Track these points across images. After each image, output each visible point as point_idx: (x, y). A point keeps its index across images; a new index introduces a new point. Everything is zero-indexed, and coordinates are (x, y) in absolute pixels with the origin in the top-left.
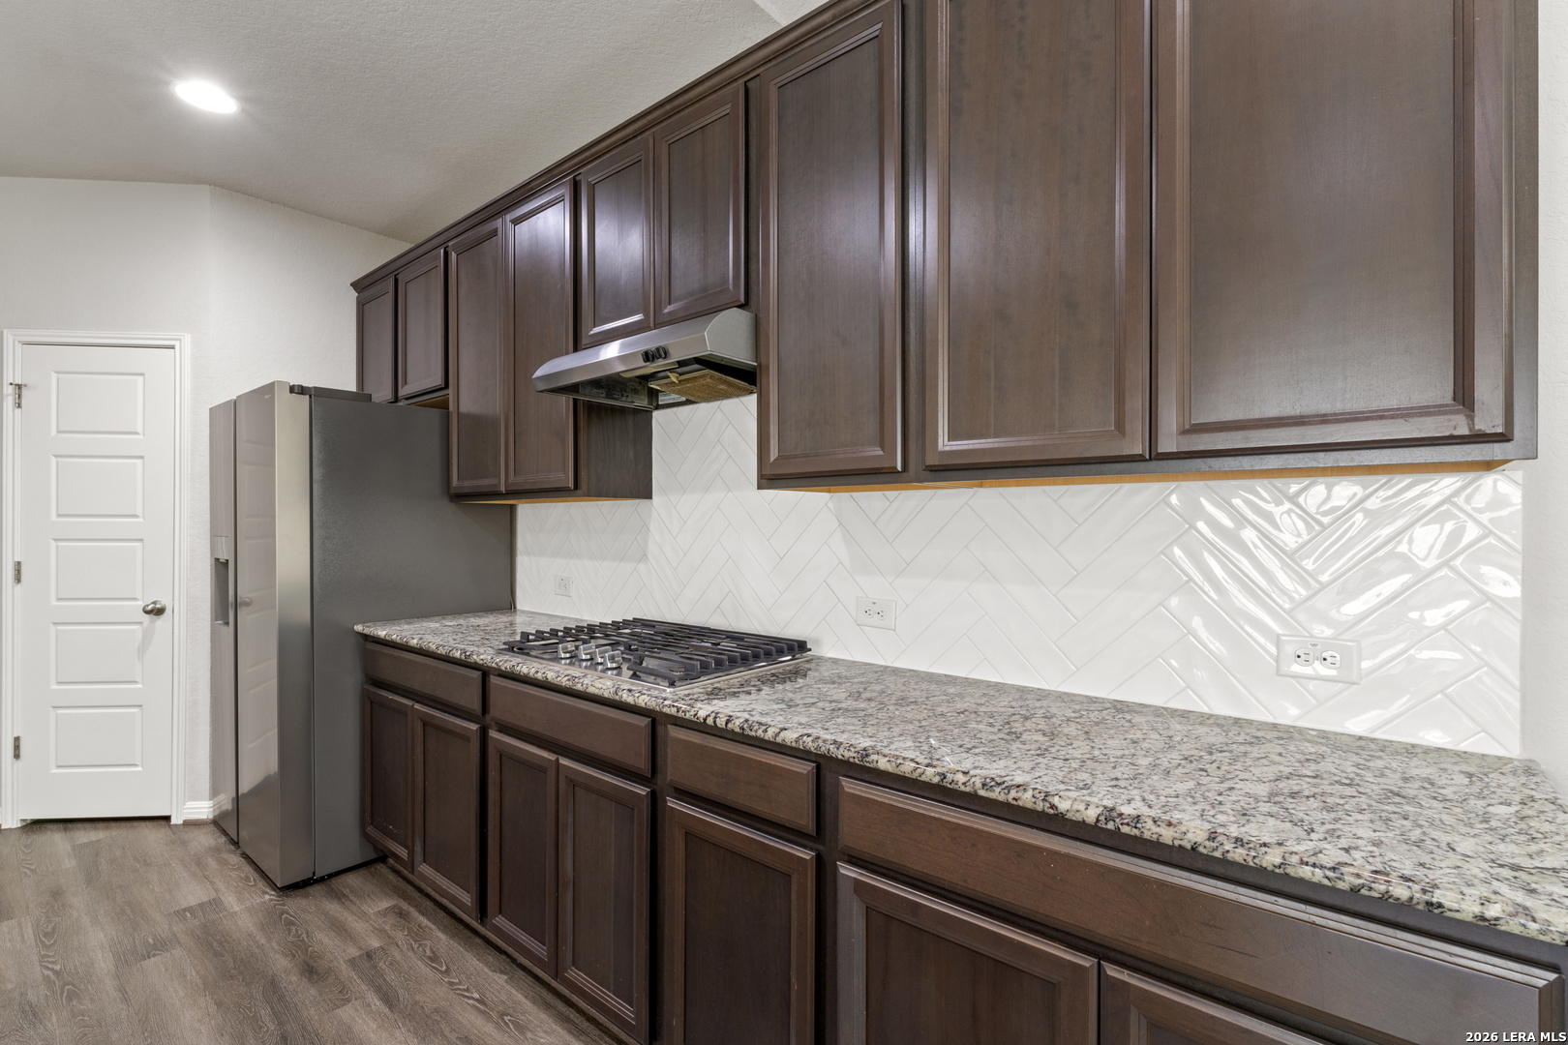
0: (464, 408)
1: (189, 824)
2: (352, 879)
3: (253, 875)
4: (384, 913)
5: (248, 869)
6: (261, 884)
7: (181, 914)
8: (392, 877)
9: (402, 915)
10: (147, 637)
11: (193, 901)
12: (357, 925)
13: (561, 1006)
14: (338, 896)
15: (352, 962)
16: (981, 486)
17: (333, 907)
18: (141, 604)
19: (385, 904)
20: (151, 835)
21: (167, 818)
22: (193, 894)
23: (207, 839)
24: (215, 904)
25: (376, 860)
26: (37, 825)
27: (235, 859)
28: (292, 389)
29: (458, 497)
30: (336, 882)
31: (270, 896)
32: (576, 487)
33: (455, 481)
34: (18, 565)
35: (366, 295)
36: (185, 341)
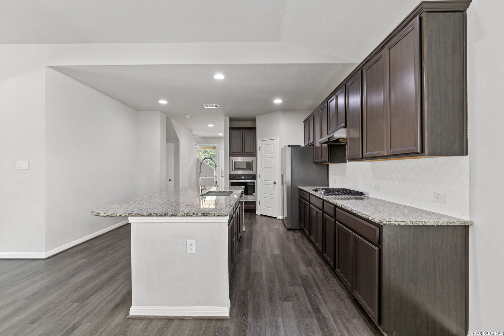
0: (316, 146)
1: (279, 219)
2: (297, 231)
3: (285, 227)
4: (300, 236)
5: (284, 226)
6: (285, 228)
7: (275, 229)
8: (303, 232)
9: (302, 236)
10: (274, 187)
11: (277, 228)
12: (295, 235)
13: (318, 252)
14: (295, 232)
15: (293, 239)
16: (390, 160)
17: (293, 233)
18: (273, 182)
19: (300, 235)
20: (274, 220)
21: (276, 218)
22: (277, 227)
23: (281, 222)
24: (279, 229)
25: (301, 230)
26: (262, 215)
27: (283, 225)
28: (288, 146)
29: (316, 163)
30: (295, 231)
31: (286, 230)
32: (328, 161)
33: (315, 160)
34: (260, 175)
35: (305, 123)
36: (278, 138)
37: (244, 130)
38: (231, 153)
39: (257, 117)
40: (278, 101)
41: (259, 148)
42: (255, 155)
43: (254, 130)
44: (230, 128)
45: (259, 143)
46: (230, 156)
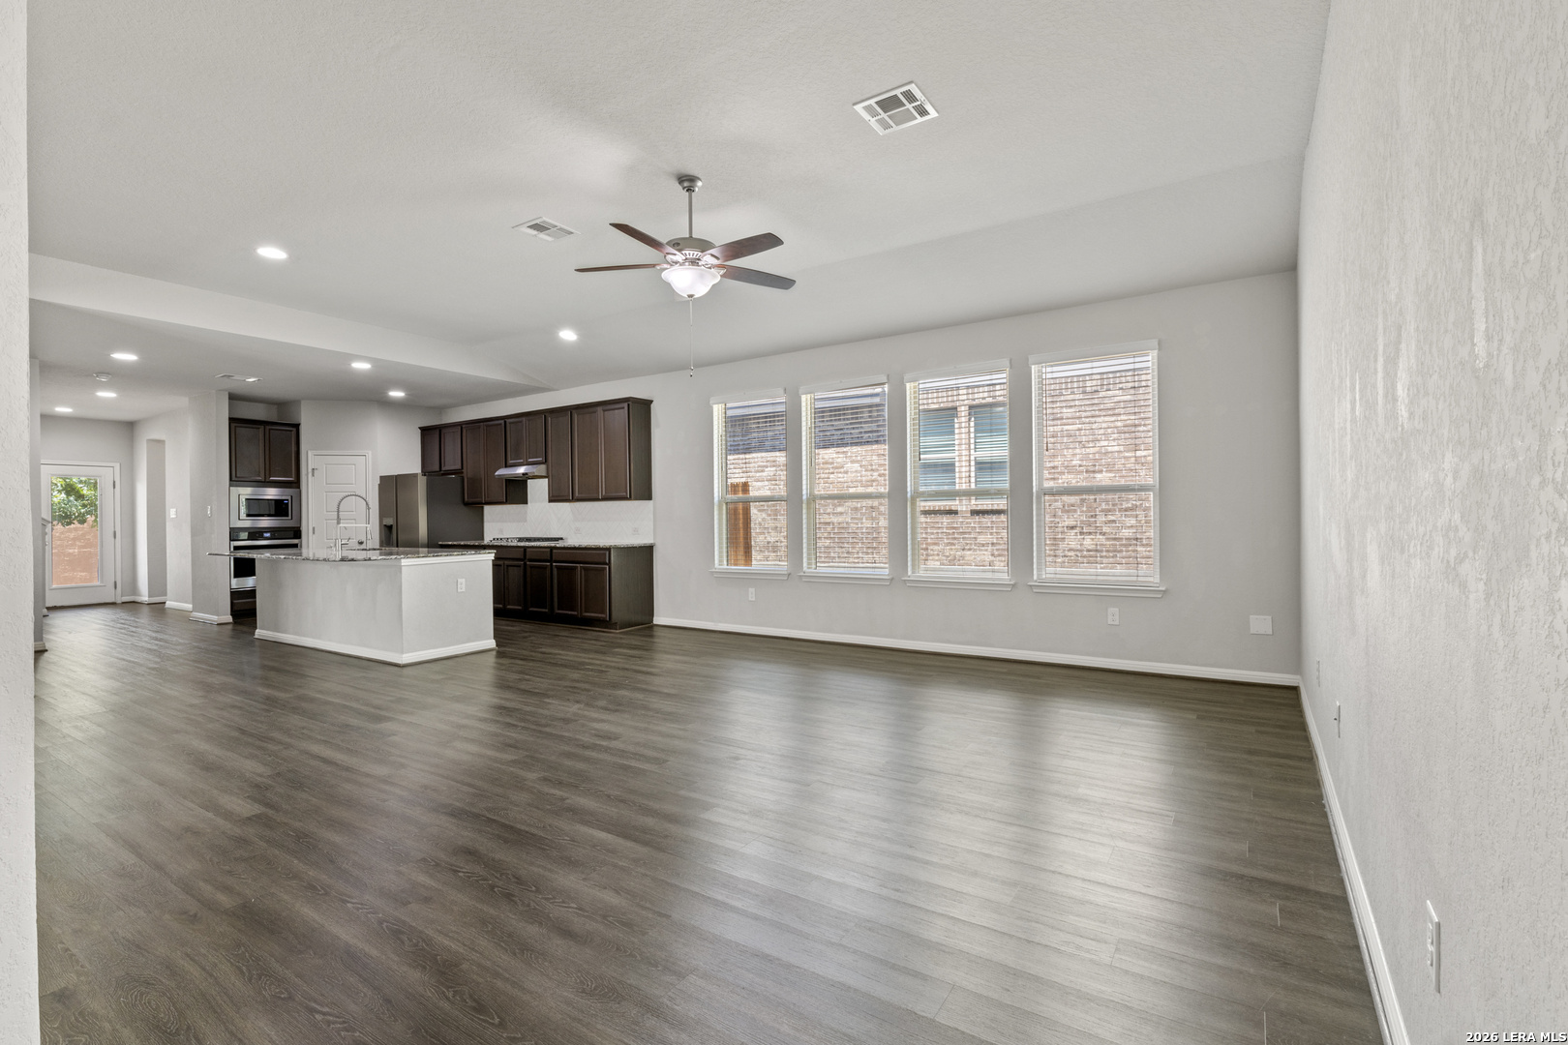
0: (470, 476)
29: (468, 504)
32: (506, 502)
33: (466, 499)
34: (314, 528)
35: (426, 432)
36: (370, 454)
37: (268, 427)
38: (234, 478)
39: (303, 402)
40: (397, 394)
41: (310, 470)
42: (296, 484)
43: (294, 429)
44: (231, 420)
45: (311, 459)
46: (230, 486)
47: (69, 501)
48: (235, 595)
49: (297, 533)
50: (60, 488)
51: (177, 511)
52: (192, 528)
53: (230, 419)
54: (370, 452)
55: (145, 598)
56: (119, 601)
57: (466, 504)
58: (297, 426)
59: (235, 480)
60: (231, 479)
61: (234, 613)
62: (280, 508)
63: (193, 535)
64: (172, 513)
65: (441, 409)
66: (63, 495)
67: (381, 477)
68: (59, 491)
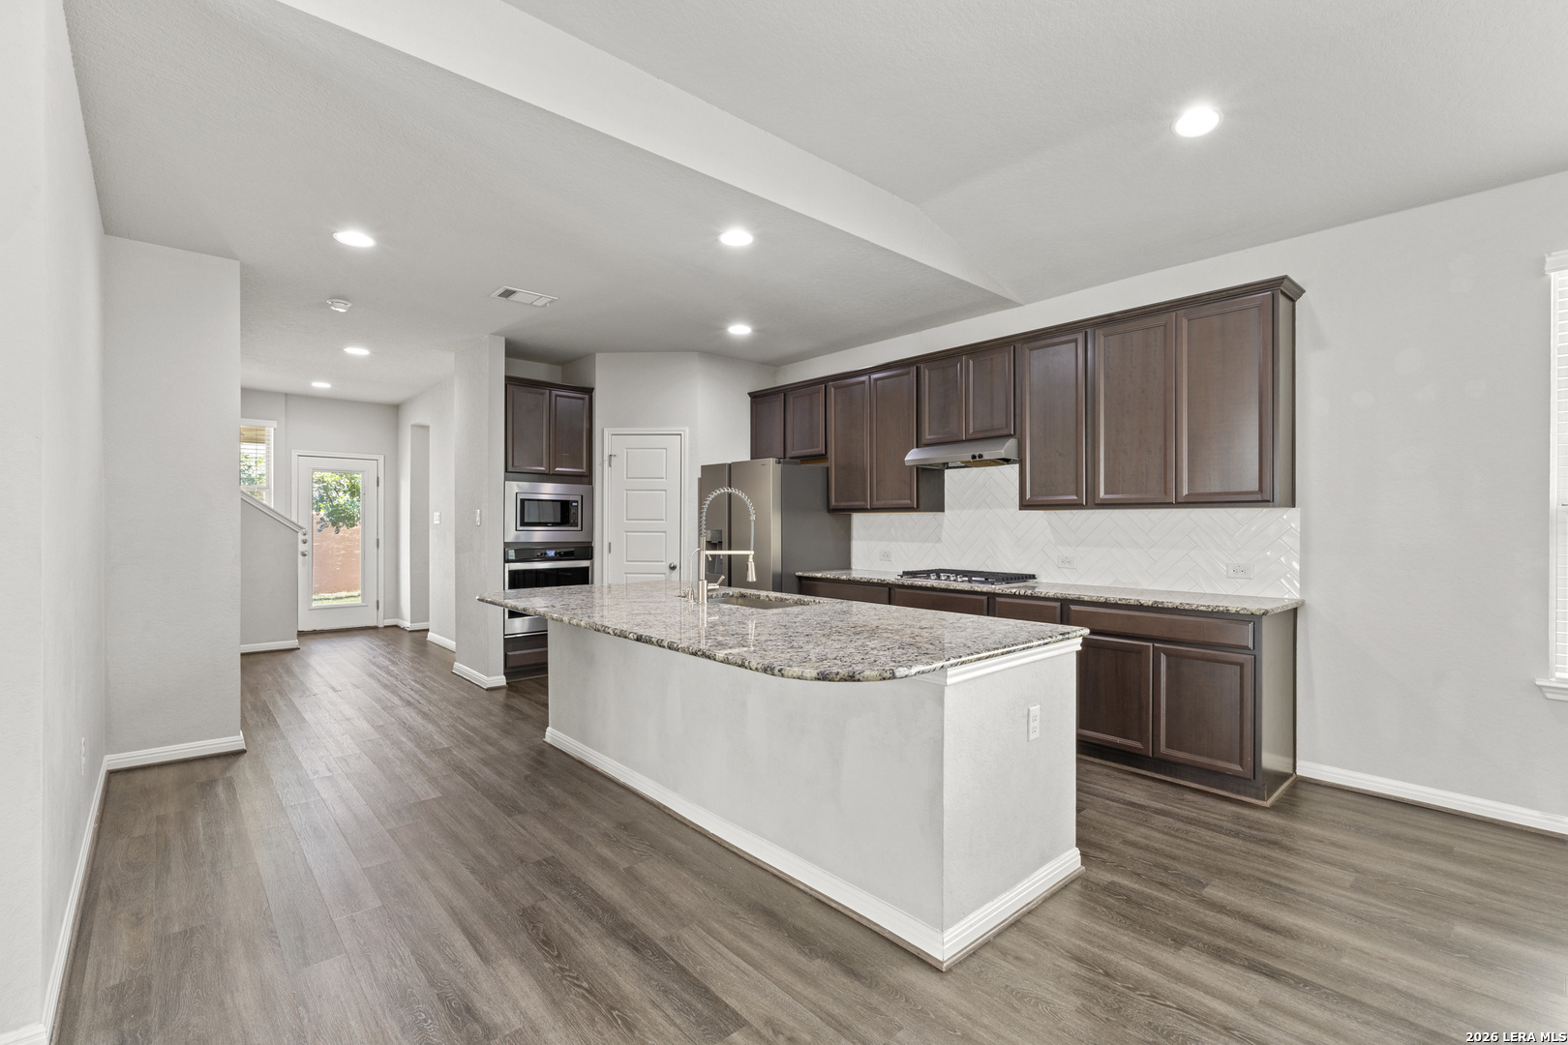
18: (665, 564)
32: (918, 507)
33: (833, 502)
34: (610, 544)
35: (759, 399)
36: (686, 432)
37: (554, 393)
38: (510, 469)
39: (599, 357)
40: (740, 330)
41: (606, 458)
42: (586, 478)
43: (587, 397)
44: (510, 381)
45: (608, 440)
46: (506, 479)
47: (353, 502)
48: (511, 643)
49: (586, 551)
50: (346, 489)
51: (441, 515)
52: (457, 541)
53: (506, 377)
54: (687, 430)
55: (407, 624)
56: (381, 625)
57: (833, 511)
58: (589, 391)
59: (511, 472)
60: (506, 471)
61: (510, 671)
62: (565, 514)
63: (459, 550)
64: (435, 518)
65: (776, 364)
66: (348, 496)
67: (704, 468)
68: (345, 492)
